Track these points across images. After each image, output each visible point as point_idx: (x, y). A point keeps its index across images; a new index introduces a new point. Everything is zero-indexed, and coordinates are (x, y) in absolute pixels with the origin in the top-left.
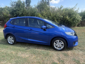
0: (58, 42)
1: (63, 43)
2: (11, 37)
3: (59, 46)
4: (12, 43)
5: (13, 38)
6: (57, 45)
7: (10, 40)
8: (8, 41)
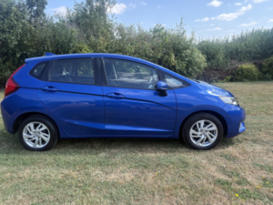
0: (202, 124)
1: (214, 128)
2: (36, 126)
3: (203, 137)
4: (42, 146)
5: (44, 127)
6: (199, 133)
7: (35, 134)
8: (26, 140)
